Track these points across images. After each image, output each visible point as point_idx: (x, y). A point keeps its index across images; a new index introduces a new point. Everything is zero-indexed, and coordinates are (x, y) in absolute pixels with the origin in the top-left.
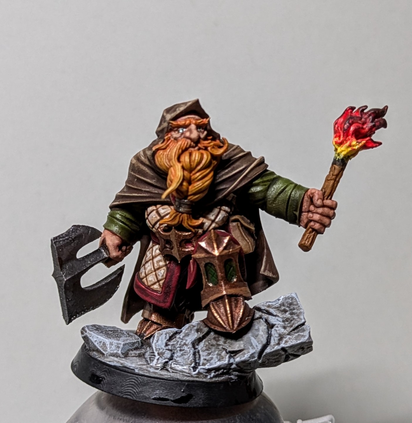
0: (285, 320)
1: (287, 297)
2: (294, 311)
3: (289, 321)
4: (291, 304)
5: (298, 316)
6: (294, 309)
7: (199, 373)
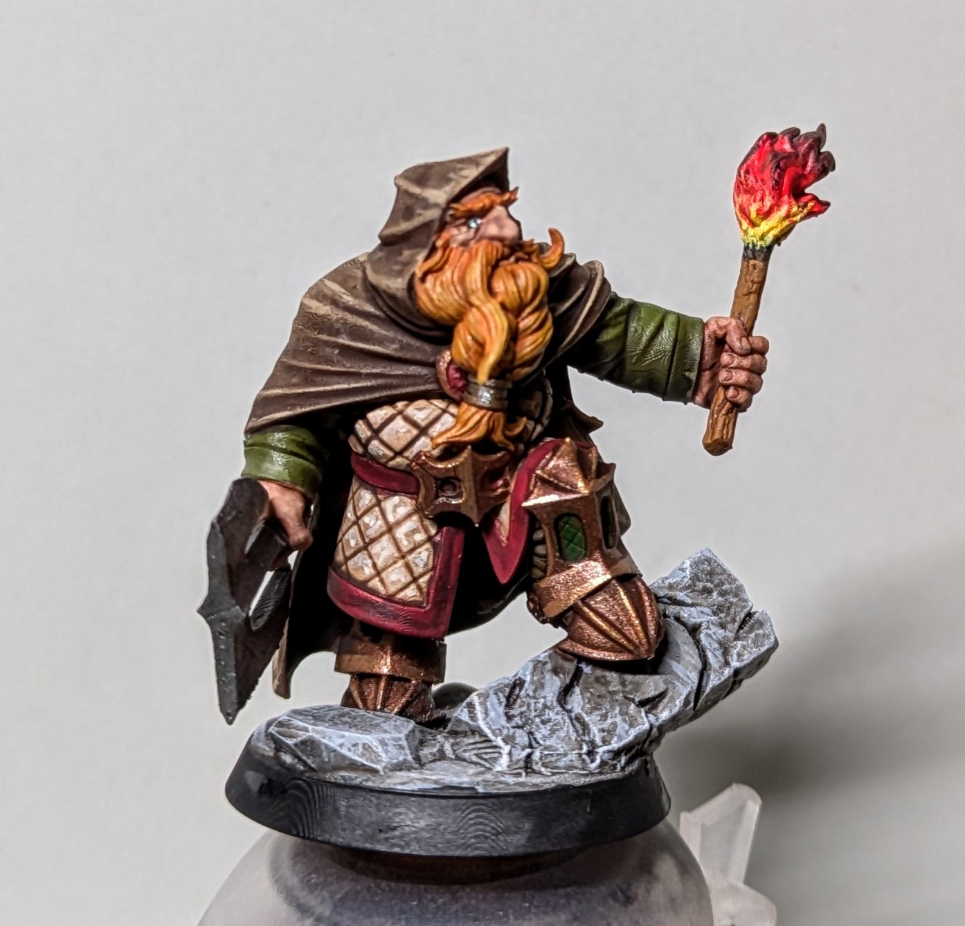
0: (717, 608)
1: (696, 560)
2: (724, 588)
3: (725, 609)
4: (711, 573)
5: (736, 595)
6: (723, 584)
7: (603, 763)
